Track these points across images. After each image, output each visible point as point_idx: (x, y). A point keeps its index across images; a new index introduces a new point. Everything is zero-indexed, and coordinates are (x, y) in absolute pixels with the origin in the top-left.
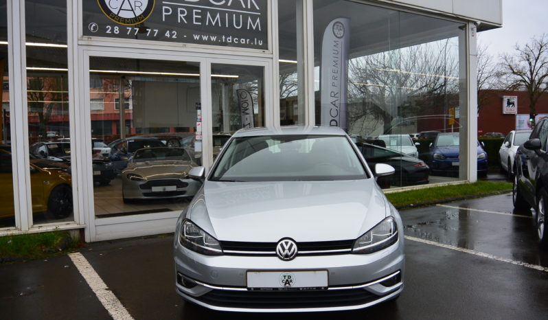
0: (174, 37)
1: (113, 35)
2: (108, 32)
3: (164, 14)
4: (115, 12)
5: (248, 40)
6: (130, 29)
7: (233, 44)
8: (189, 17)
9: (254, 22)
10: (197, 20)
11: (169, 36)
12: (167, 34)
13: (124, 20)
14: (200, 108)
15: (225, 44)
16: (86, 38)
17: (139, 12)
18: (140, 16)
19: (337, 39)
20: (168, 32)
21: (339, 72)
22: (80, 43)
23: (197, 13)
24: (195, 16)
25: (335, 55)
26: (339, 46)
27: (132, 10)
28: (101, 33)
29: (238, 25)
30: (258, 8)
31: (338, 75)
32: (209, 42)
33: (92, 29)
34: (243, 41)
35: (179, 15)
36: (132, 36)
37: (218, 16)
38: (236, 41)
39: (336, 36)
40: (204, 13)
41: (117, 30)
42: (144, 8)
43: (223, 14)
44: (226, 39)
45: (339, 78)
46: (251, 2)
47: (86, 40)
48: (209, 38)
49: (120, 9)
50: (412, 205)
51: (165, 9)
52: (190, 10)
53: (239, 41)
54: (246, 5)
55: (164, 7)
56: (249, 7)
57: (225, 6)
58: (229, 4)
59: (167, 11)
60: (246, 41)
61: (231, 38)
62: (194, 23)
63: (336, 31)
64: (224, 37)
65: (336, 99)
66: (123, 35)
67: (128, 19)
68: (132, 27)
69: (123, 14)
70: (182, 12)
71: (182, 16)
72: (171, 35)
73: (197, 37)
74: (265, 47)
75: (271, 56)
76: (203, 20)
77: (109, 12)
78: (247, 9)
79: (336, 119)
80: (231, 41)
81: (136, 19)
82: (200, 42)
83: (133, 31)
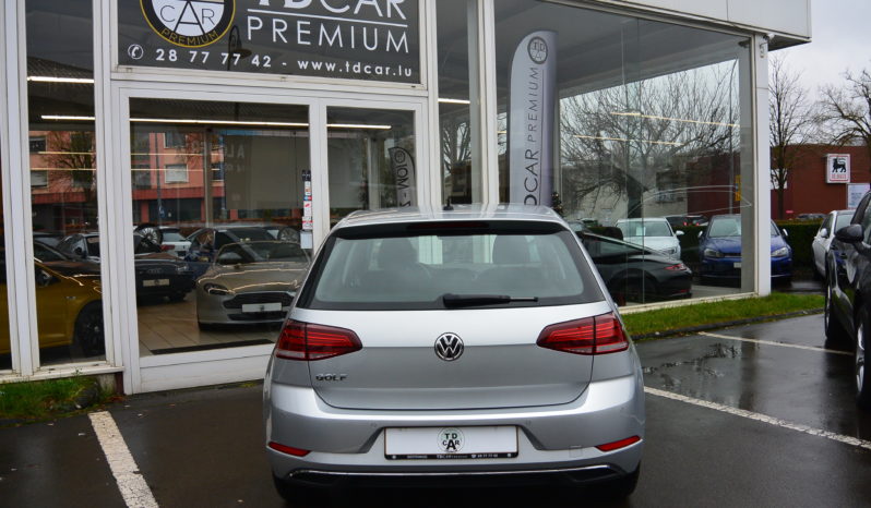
0: (266, 65)
1: (167, 64)
2: (159, 58)
3: (250, 28)
4: (171, 26)
5: (387, 69)
6: (195, 53)
7: (363, 76)
8: (291, 33)
9: (397, 39)
10: (304, 37)
11: (257, 64)
12: (256, 61)
13: (185, 39)
14: (309, 179)
15: (351, 75)
16: (123, 68)
17: (209, 27)
18: (211, 32)
19: (536, 65)
20: (257, 57)
21: (539, 118)
22: (115, 76)
23: (303, 27)
24: (299, 32)
25: (533, 92)
26: (539, 76)
27: (199, 23)
28: (149, 60)
29: (371, 45)
30: (404, 17)
31: (539, 123)
32: (323, 73)
33: (133, 54)
34: (379, 70)
35: (275, 30)
36: (198, 65)
37: (338, 30)
38: (368, 69)
40: (315, 25)
41: (173, 55)
42: (217, 19)
43: (345, 28)
44: (351, 68)
45: (538, 129)
46: (392, 5)
47: (123, 71)
48: (324, 66)
49: (179, 22)
50: (657, 333)
51: (252, 21)
52: (292, 22)
53: (373, 70)
54: (384, 11)
55: (250, 18)
56: (389, 15)
57: (348, 14)
58: (356, 12)
59: (255, 23)
60: (384, 71)
61: (359, 66)
62: (300, 42)
63: (534, 53)
64: (347, 65)
65: (534, 162)
66: (183, 62)
67: (191, 38)
68: (199, 50)
69: (183, 30)
70: (280, 26)
71: (279, 31)
72: (262, 62)
73: (303, 65)
74: (416, 79)
75: (425, 94)
76: (314, 37)
77: (160, 26)
78: (385, 19)
79: (535, 194)
80: (359, 71)
81: (205, 37)
82: (310, 72)
83: (200, 57)
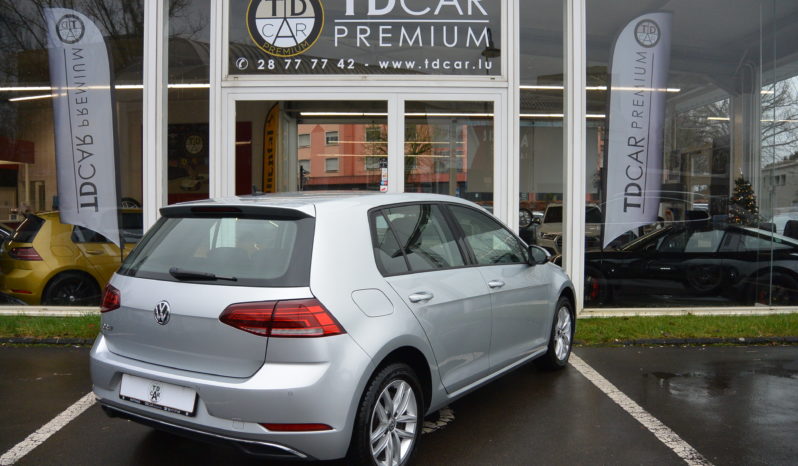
0: (350, 67)
1: (267, 71)
2: (261, 68)
3: (337, 36)
4: (270, 40)
5: (467, 63)
6: (289, 61)
7: (442, 71)
8: (374, 37)
9: (478, 34)
10: (385, 40)
11: (342, 66)
12: (341, 64)
13: (282, 50)
14: (386, 166)
15: (430, 71)
16: (231, 77)
17: (301, 38)
18: (303, 43)
19: (641, 49)
20: (342, 61)
21: (647, 104)
22: (224, 84)
23: (384, 31)
24: (381, 35)
25: (637, 76)
26: (648, 60)
27: (293, 36)
28: (252, 70)
29: (450, 41)
30: (485, 13)
31: (645, 109)
32: (403, 71)
33: (240, 66)
34: (458, 65)
35: (359, 36)
36: (292, 71)
37: (418, 31)
38: (447, 65)
39: (643, 45)
40: (396, 28)
41: (271, 64)
42: (308, 32)
43: (425, 28)
44: (430, 64)
45: (645, 114)
46: (473, 3)
47: (232, 81)
48: (403, 64)
49: (277, 37)
51: (339, 30)
52: (374, 27)
53: (452, 65)
54: (465, 9)
55: (336, 28)
56: (470, 13)
57: (430, 15)
58: (437, 12)
59: (341, 32)
60: (463, 65)
61: (438, 63)
62: (381, 45)
63: (641, 37)
64: (427, 62)
65: (639, 149)
66: (280, 69)
67: (286, 49)
68: (292, 58)
69: (280, 43)
70: (363, 32)
71: (362, 36)
72: (346, 64)
73: (384, 65)
74: (496, 71)
75: (505, 85)
76: (395, 39)
78: (466, 16)
79: (640, 182)
81: (298, 47)
82: (390, 70)
83: (293, 64)
